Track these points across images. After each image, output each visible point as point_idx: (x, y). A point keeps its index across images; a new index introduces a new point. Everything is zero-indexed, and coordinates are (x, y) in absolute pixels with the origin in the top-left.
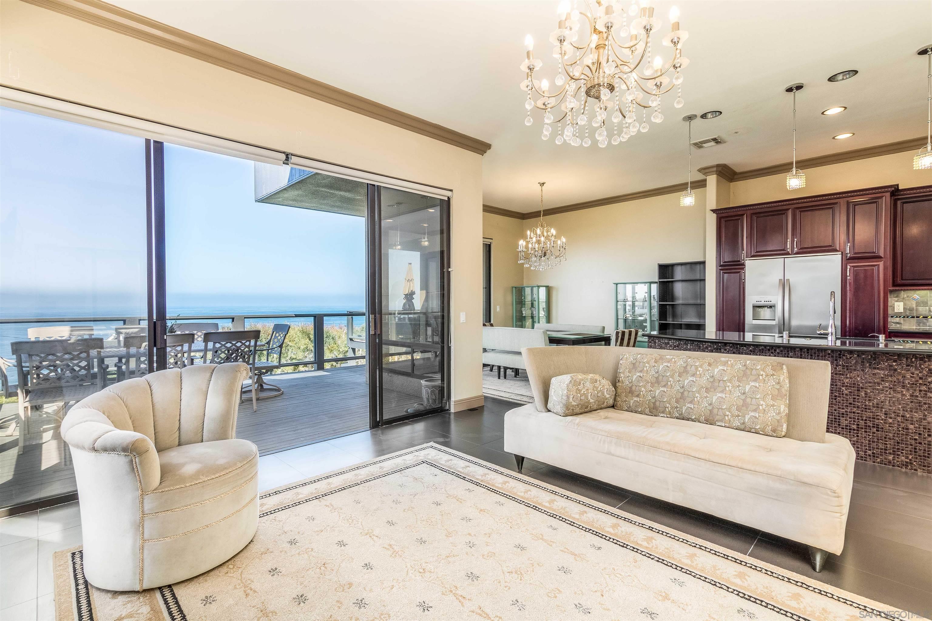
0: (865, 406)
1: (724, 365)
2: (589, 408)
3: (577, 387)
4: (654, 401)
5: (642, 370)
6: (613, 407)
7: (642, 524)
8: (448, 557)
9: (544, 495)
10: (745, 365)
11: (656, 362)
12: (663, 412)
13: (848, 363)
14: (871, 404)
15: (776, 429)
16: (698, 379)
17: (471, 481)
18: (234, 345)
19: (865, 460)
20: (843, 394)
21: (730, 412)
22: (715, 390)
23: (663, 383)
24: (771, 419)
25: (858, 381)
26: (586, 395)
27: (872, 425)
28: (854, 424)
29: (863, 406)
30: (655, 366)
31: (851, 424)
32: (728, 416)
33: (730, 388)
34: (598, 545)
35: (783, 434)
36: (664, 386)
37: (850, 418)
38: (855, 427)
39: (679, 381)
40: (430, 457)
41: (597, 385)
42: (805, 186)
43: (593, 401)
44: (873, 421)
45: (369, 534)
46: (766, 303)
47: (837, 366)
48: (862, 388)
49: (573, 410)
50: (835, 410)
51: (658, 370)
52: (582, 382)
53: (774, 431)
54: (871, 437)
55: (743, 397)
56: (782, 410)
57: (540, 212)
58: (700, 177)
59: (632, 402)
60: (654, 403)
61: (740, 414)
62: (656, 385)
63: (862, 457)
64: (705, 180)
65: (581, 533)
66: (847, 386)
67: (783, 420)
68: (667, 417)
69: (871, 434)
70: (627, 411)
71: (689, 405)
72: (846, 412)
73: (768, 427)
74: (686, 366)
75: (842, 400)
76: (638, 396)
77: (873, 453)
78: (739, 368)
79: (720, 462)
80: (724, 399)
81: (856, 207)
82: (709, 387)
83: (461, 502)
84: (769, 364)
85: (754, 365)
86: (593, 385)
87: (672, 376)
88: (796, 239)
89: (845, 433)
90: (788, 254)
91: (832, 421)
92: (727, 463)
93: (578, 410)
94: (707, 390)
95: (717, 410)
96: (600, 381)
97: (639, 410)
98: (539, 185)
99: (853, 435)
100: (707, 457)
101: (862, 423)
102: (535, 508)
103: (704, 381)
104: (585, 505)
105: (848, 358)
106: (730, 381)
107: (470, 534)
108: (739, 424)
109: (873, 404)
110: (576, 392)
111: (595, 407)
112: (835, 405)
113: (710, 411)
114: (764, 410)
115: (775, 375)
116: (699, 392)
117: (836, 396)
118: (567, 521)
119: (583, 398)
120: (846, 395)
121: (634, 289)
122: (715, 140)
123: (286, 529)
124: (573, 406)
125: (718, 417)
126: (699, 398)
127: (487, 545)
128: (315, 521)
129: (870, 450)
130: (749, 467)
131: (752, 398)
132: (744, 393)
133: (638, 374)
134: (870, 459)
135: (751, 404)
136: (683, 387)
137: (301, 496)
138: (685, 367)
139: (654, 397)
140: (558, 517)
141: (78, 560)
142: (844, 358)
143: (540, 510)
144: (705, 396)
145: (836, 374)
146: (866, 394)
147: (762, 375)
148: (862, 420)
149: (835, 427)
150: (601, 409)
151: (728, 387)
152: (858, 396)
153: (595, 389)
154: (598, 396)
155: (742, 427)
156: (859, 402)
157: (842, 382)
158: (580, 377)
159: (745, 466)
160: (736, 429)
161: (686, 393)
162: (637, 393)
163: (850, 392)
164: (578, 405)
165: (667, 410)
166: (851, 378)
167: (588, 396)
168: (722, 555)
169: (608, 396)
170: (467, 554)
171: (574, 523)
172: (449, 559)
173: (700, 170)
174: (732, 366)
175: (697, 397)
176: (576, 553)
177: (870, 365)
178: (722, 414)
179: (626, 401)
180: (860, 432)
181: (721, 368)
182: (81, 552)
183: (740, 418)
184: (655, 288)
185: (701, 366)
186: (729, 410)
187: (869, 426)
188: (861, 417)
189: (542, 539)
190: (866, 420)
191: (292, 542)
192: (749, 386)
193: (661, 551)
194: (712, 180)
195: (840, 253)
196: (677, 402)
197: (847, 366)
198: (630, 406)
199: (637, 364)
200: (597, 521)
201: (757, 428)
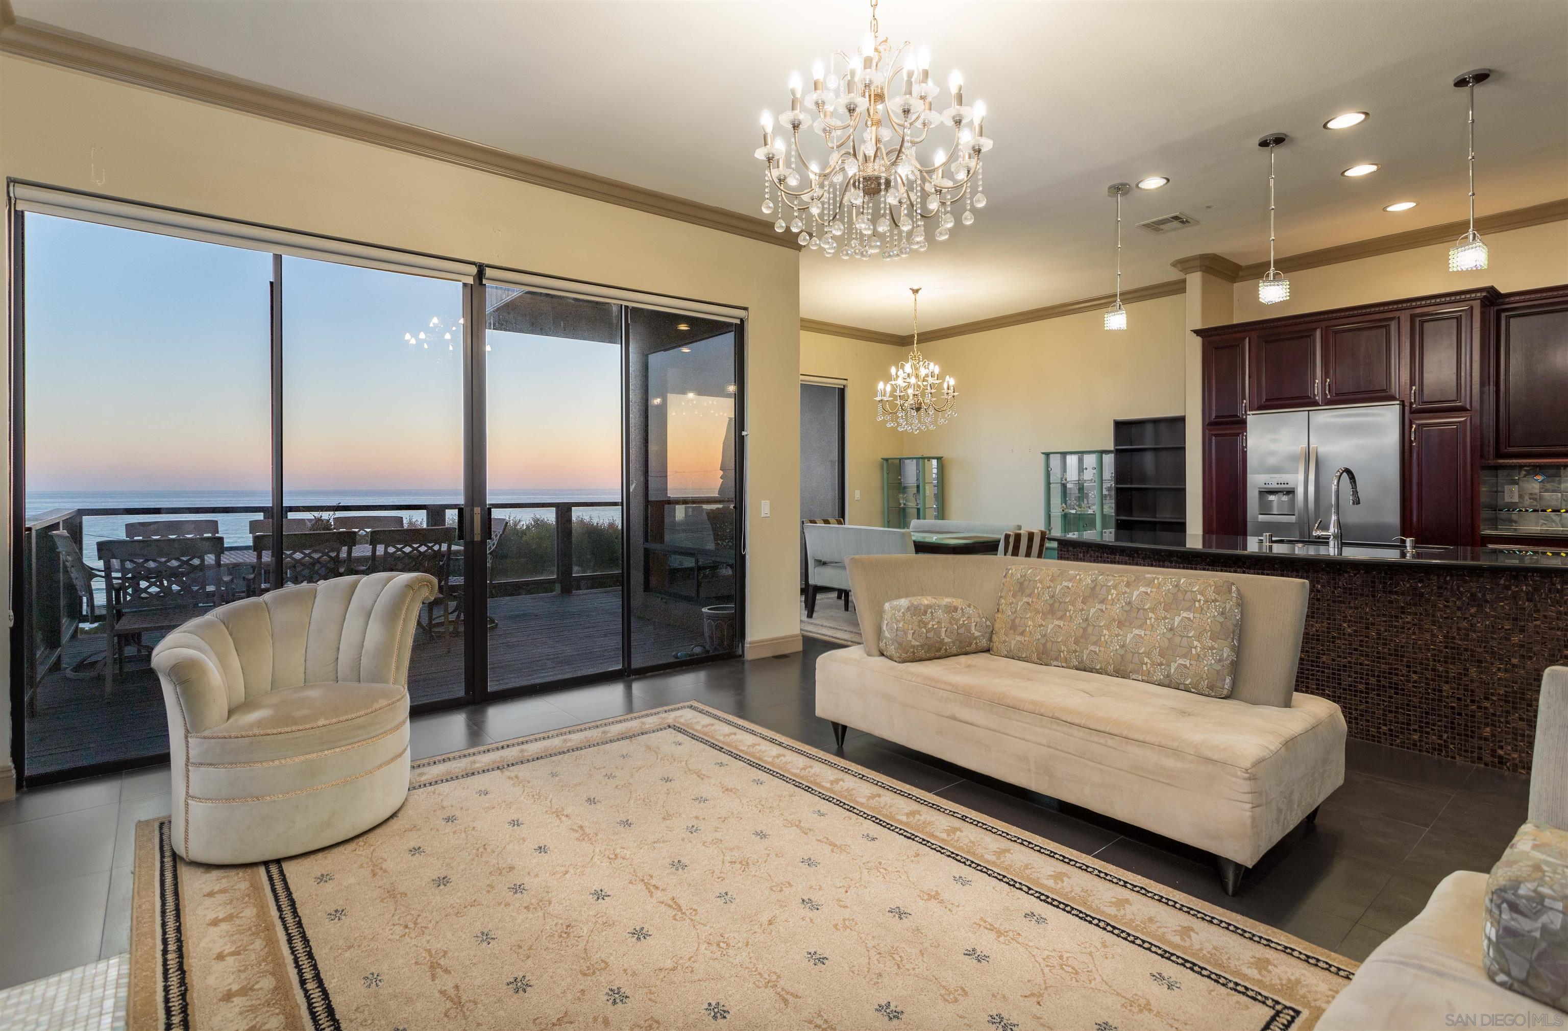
0: (1378, 653)
1: (1148, 585)
2: (943, 651)
3: (919, 618)
4: (1043, 641)
5: (1031, 594)
6: (988, 651)
7: (954, 812)
8: (654, 842)
9: (829, 772)
10: (1176, 586)
11: (1051, 581)
12: (1056, 659)
13: (1352, 584)
14: (1386, 650)
15: (1214, 685)
16: (1109, 607)
17: (730, 753)
18: (416, 549)
19: (1378, 742)
20: (1344, 634)
21: (1149, 658)
22: (1131, 625)
23: (1059, 614)
24: (1208, 670)
25: (1366, 613)
26: (937, 632)
27: (1388, 685)
28: (1361, 683)
29: (1375, 654)
30: (1050, 587)
31: (1357, 682)
32: (1146, 664)
33: (1153, 620)
34: (872, 834)
35: (1225, 692)
36: (1061, 618)
37: (1356, 673)
38: (1362, 687)
39: (1082, 610)
40: (682, 720)
41: (957, 615)
42: (1288, 298)
43: (949, 640)
44: (1389, 678)
45: (558, 814)
46: (1279, 486)
47: (1335, 588)
48: (1373, 624)
49: (913, 652)
50: (1333, 660)
51: (1054, 593)
52: (930, 610)
53: (1211, 687)
54: (1386, 704)
55: (1170, 635)
56: (1225, 655)
57: (913, 336)
58: (1174, 275)
59: (1013, 642)
60: (1044, 645)
61: (1164, 662)
62: (1050, 616)
63: (1373, 736)
64: (1184, 281)
65: (858, 821)
66: (1350, 621)
67: (1226, 671)
68: (1063, 667)
69: (1387, 699)
70: (1006, 657)
71: (1092, 648)
72: (1350, 662)
73: (1202, 682)
74: (1095, 586)
75: (1343, 644)
76: (1022, 634)
77: (1390, 730)
78: (1169, 590)
79: (1098, 728)
80: (1143, 638)
81: (1426, 325)
82: (1123, 619)
83: (702, 779)
84: (1212, 583)
85: (1190, 585)
86: (950, 615)
87: (1072, 603)
88: (1328, 380)
89: (1348, 697)
90: (1316, 404)
91: (1328, 677)
92: (1107, 730)
93: (922, 653)
94: (1121, 624)
95: (1131, 654)
96: (962, 609)
97: (1024, 656)
98: (911, 292)
99: (1361, 701)
100: (1083, 722)
101: (1373, 680)
102: (808, 789)
103: (1116, 610)
104: (884, 787)
105: (1351, 576)
106: (1153, 610)
107: (697, 818)
108: (1162, 677)
109: (1389, 649)
110: (919, 626)
111: (954, 650)
112: (1333, 651)
113: (1122, 656)
114: (1199, 656)
115: (1218, 601)
116: (1108, 627)
117: (1333, 637)
118: (846, 807)
119: (931, 635)
120: (1350, 635)
121: (1081, 461)
122: (1176, 218)
123: (445, 803)
124: (913, 647)
125: (1131, 667)
126: (1107, 637)
127: (716, 831)
128: (488, 796)
129: (1385, 725)
130: (1136, 736)
131: (1182, 637)
132: (1171, 629)
133: (1025, 599)
134: (1386, 739)
135: (1180, 646)
136: (1087, 620)
137: (477, 765)
138: (1093, 589)
139: (1045, 635)
140: (835, 800)
141: (165, 830)
142: (1346, 575)
143: (813, 792)
144: (1117, 633)
145: (1334, 602)
146: (1378, 634)
147: (1199, 601)
148: (1374, 676)
149: (1334, 687)
150: (966, 654)
151: (1150, 619)
152: (1366, 637)
153: (953, 622)
154: (958, 634)
155: (1167, 682)
156: (1368, 647)
157: (1343, 614)
158: (926, 602)
159: (1130, 735)
160: (1159, 685)
161: (1090, 629)
162: (1021, 629)
163: (1355, 631)
164: (921, 646)
165: (1062, 656)
166: (1356, 608)
167: (940, 632)
168: (1048, 853)
169: (977, 634)
170: (683, 840)
171: (854, 808)
172: (655, 845)
173: (1174, 265)
174: (1159, 586)
175: (1104, 636)
176: (837, 843)
177: (1384, 587)
178: (1138, 662)
179: (1005, 642)
180: (1370, 696)
181: (1143, 589)
182: (170, 822)
183: (1163, 667)
184: (1109, 460)
185: (1115, 587)
186: (1148, 654)
187: (1384, 686)
188: (1372, 671)
189: (797, 826)
190: (1378, 676)
191: (449, 819)
192: (1180, 618)
193: (961, 844)
194: (1195, 281)
195: (1398, 402)
196: (1076, 643)
197: (1351, 589)
198: (1010, 650)
199: (1026, 583)
200: (890, 807)
201: (1187, 682)
